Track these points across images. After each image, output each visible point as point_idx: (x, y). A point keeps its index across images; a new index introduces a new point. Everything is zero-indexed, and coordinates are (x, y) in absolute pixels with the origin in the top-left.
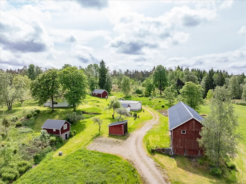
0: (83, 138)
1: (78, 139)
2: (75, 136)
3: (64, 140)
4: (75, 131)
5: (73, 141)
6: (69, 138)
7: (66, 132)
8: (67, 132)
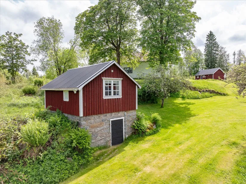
0: (190, 149)
1: (168, 149)
2: (155, 137)
3: (105, 147)
4: (156, 115)
5: (141, 158)
6: (130, 138)
7: (119, 111)
8: (121, 113)
